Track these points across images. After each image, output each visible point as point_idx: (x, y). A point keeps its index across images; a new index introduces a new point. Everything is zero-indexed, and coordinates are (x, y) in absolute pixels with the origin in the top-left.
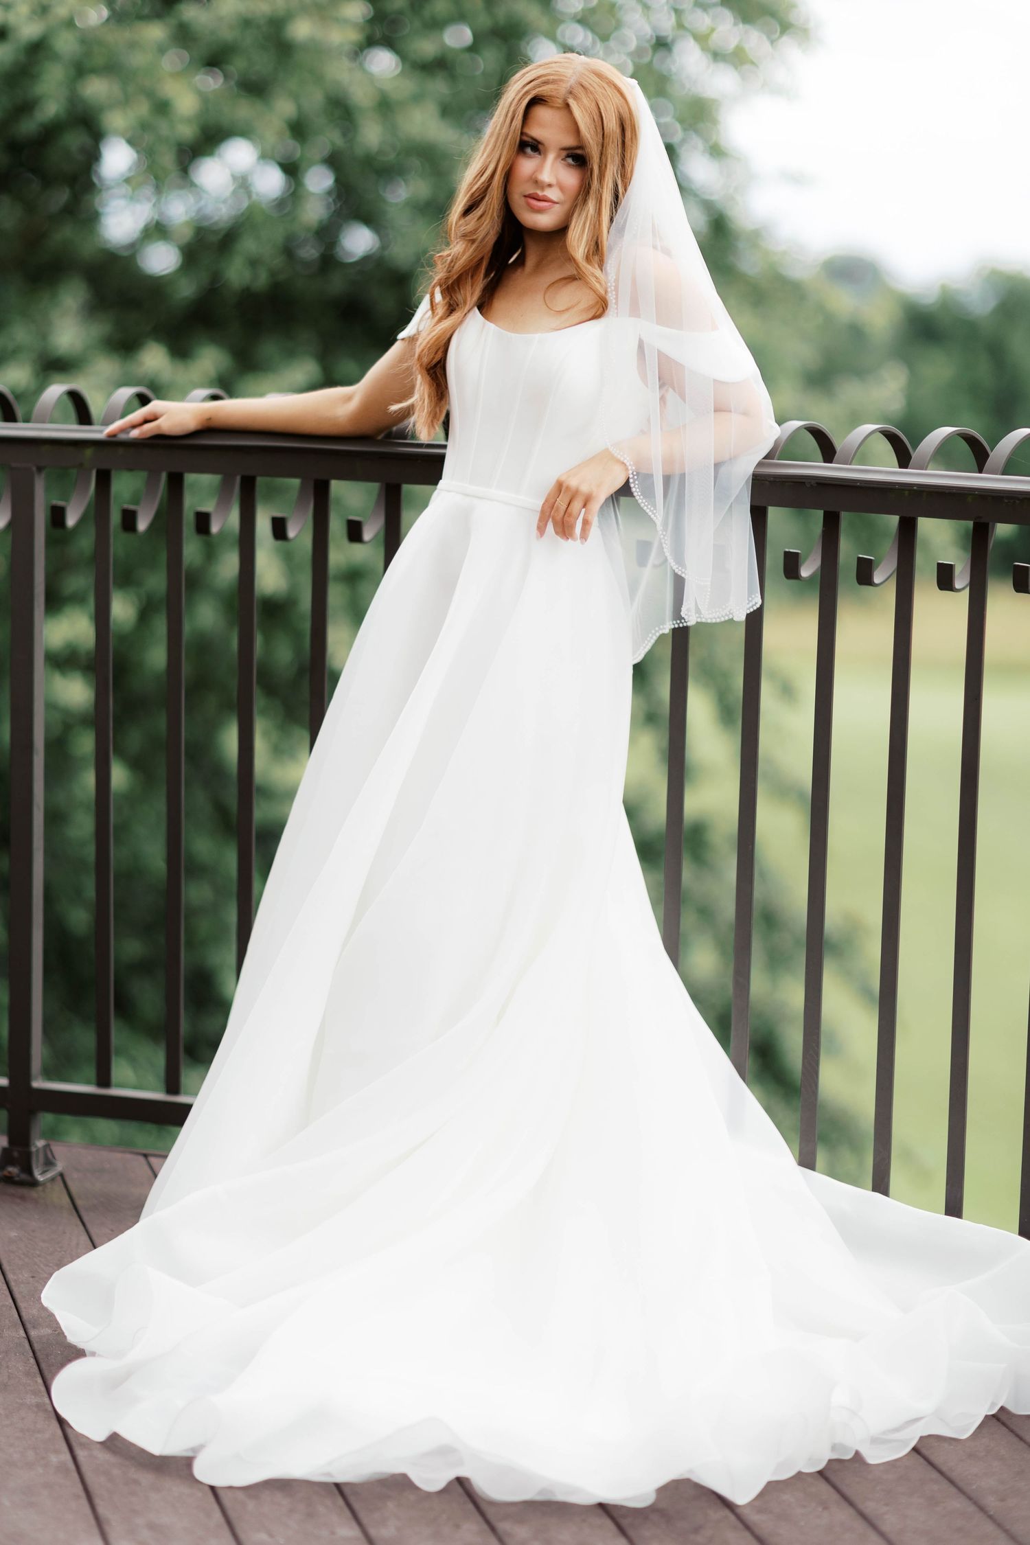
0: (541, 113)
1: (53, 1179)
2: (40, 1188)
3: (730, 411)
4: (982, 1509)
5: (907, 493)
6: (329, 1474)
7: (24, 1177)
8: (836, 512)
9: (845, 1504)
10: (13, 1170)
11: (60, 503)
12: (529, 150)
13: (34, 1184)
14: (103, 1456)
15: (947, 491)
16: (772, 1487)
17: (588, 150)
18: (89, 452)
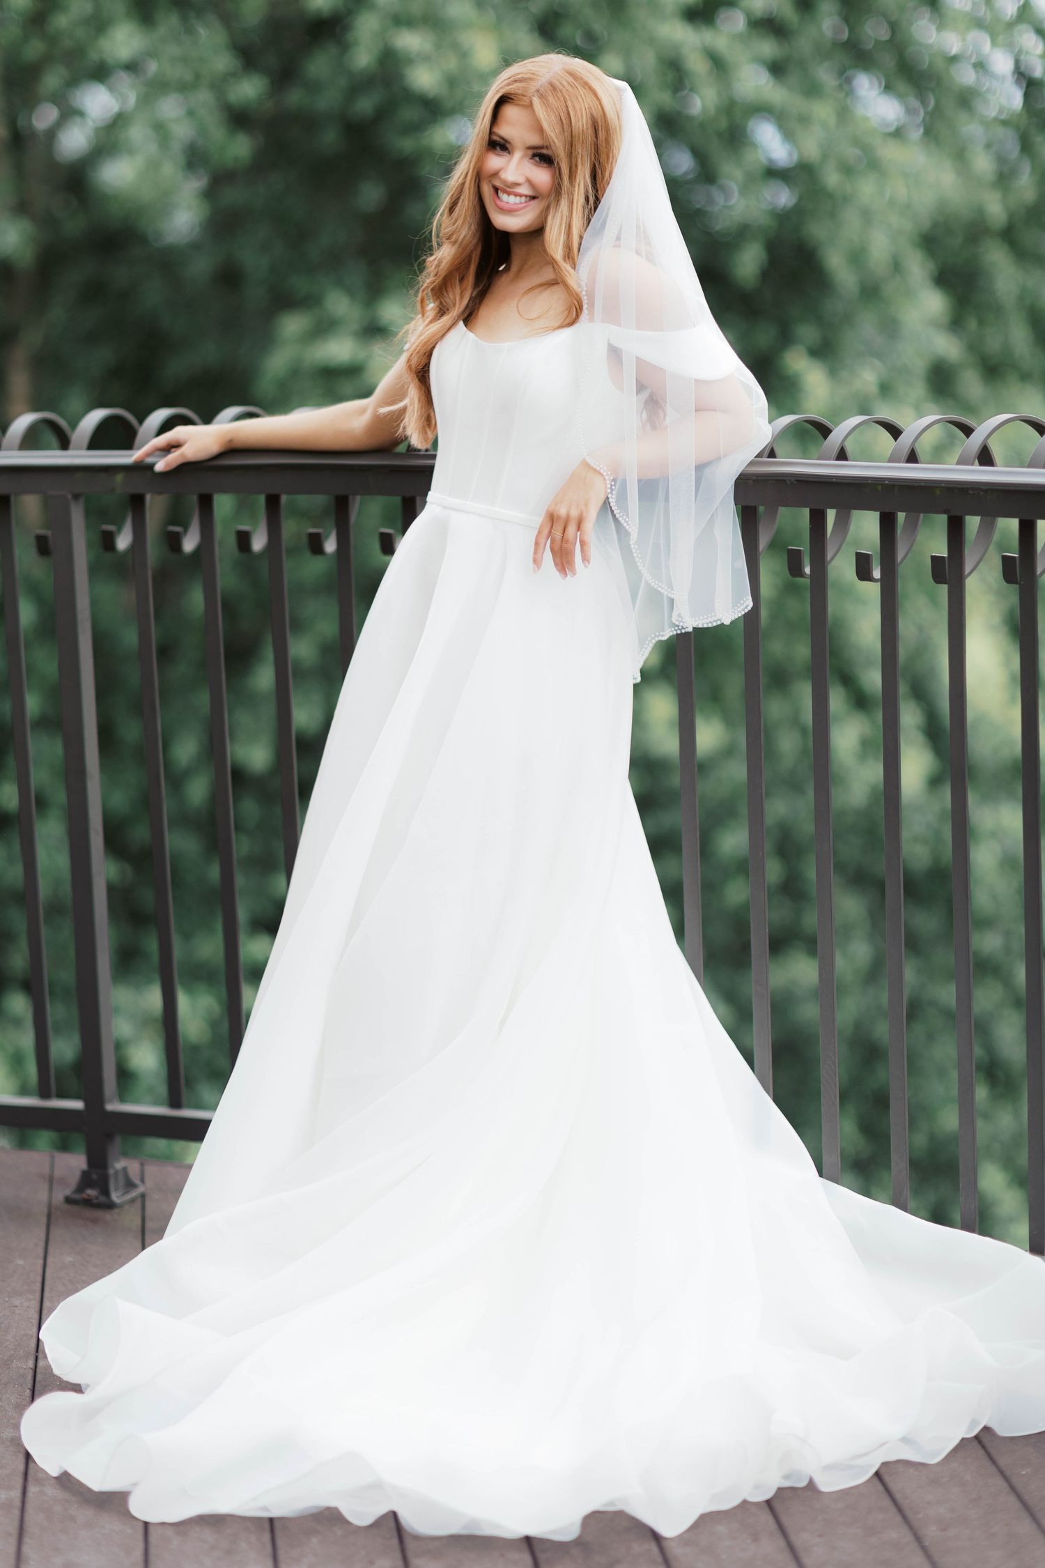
0: (510, 111)
1: (133, 1201)
2: (116, 1211)
3: (716, 411)
4: (918, 1539)
5: (880, 488)
6: (265, 1509)
7: (103, 1199)
8: (821, 510)
9: (778, 1535)
10: (91, 1192)
11: (111, 528)
12: (498, 148)
13: (110, 1206)
14: (52, 1492)
15: (916, 484)
16: (706, 1520)
17: (554, 148)
18: (119, 478)
